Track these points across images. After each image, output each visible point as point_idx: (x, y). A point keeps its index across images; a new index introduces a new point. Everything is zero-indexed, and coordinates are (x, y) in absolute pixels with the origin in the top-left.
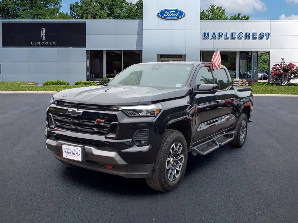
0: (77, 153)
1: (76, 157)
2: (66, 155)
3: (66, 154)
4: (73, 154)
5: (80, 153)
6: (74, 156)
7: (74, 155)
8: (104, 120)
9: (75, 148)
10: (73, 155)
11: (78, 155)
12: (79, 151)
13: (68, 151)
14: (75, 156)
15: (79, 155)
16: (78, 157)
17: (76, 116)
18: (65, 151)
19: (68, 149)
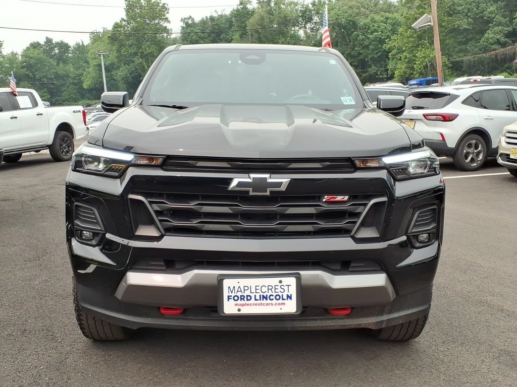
0: (280, 294)
1: (276, 304)
2: (236, 305)
3: (239, 302)
4: (265, 298)
5: (293, 291)
6: (267, 304)
7: (269, 301)
8: (346, 198)
9: (274, 281)
10: (265, 301)
11: (285, 297)
12: (286, 288)
13: (247, 293)
14: (272, 304)
15: (289, 297)
16: (283, 304)
17: (268, 193)
18: (233, 295)
19: (246, 288)
